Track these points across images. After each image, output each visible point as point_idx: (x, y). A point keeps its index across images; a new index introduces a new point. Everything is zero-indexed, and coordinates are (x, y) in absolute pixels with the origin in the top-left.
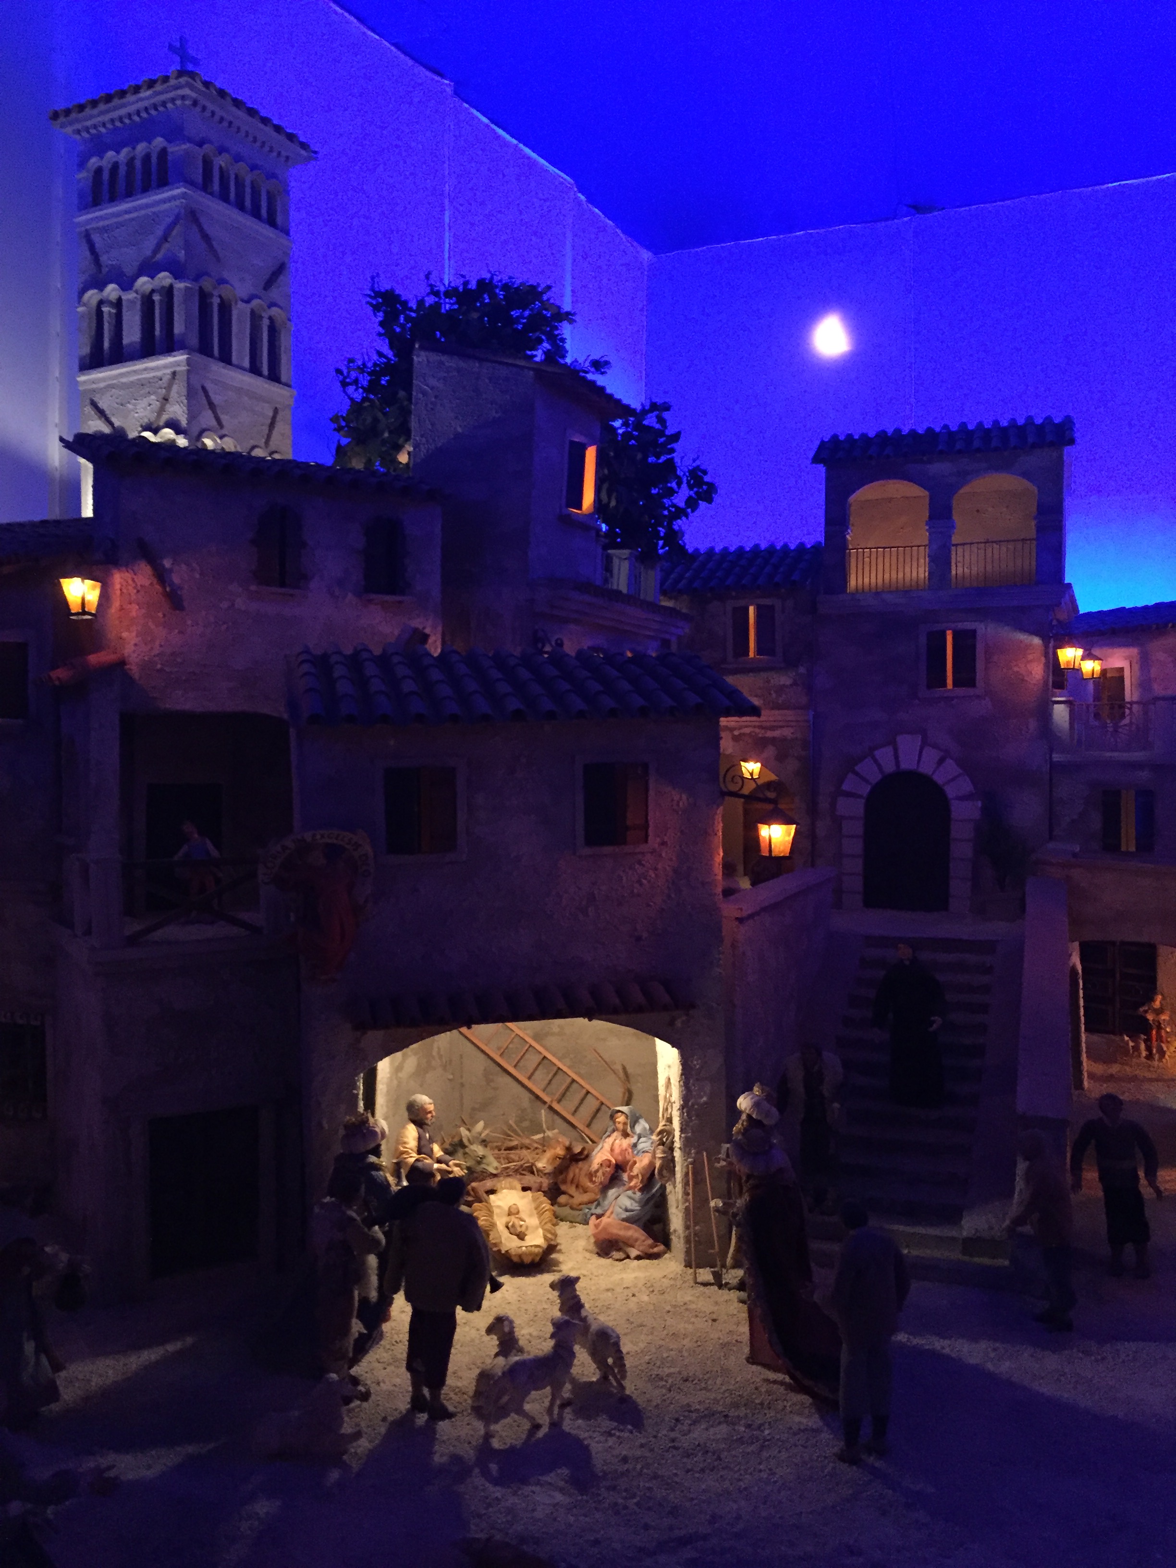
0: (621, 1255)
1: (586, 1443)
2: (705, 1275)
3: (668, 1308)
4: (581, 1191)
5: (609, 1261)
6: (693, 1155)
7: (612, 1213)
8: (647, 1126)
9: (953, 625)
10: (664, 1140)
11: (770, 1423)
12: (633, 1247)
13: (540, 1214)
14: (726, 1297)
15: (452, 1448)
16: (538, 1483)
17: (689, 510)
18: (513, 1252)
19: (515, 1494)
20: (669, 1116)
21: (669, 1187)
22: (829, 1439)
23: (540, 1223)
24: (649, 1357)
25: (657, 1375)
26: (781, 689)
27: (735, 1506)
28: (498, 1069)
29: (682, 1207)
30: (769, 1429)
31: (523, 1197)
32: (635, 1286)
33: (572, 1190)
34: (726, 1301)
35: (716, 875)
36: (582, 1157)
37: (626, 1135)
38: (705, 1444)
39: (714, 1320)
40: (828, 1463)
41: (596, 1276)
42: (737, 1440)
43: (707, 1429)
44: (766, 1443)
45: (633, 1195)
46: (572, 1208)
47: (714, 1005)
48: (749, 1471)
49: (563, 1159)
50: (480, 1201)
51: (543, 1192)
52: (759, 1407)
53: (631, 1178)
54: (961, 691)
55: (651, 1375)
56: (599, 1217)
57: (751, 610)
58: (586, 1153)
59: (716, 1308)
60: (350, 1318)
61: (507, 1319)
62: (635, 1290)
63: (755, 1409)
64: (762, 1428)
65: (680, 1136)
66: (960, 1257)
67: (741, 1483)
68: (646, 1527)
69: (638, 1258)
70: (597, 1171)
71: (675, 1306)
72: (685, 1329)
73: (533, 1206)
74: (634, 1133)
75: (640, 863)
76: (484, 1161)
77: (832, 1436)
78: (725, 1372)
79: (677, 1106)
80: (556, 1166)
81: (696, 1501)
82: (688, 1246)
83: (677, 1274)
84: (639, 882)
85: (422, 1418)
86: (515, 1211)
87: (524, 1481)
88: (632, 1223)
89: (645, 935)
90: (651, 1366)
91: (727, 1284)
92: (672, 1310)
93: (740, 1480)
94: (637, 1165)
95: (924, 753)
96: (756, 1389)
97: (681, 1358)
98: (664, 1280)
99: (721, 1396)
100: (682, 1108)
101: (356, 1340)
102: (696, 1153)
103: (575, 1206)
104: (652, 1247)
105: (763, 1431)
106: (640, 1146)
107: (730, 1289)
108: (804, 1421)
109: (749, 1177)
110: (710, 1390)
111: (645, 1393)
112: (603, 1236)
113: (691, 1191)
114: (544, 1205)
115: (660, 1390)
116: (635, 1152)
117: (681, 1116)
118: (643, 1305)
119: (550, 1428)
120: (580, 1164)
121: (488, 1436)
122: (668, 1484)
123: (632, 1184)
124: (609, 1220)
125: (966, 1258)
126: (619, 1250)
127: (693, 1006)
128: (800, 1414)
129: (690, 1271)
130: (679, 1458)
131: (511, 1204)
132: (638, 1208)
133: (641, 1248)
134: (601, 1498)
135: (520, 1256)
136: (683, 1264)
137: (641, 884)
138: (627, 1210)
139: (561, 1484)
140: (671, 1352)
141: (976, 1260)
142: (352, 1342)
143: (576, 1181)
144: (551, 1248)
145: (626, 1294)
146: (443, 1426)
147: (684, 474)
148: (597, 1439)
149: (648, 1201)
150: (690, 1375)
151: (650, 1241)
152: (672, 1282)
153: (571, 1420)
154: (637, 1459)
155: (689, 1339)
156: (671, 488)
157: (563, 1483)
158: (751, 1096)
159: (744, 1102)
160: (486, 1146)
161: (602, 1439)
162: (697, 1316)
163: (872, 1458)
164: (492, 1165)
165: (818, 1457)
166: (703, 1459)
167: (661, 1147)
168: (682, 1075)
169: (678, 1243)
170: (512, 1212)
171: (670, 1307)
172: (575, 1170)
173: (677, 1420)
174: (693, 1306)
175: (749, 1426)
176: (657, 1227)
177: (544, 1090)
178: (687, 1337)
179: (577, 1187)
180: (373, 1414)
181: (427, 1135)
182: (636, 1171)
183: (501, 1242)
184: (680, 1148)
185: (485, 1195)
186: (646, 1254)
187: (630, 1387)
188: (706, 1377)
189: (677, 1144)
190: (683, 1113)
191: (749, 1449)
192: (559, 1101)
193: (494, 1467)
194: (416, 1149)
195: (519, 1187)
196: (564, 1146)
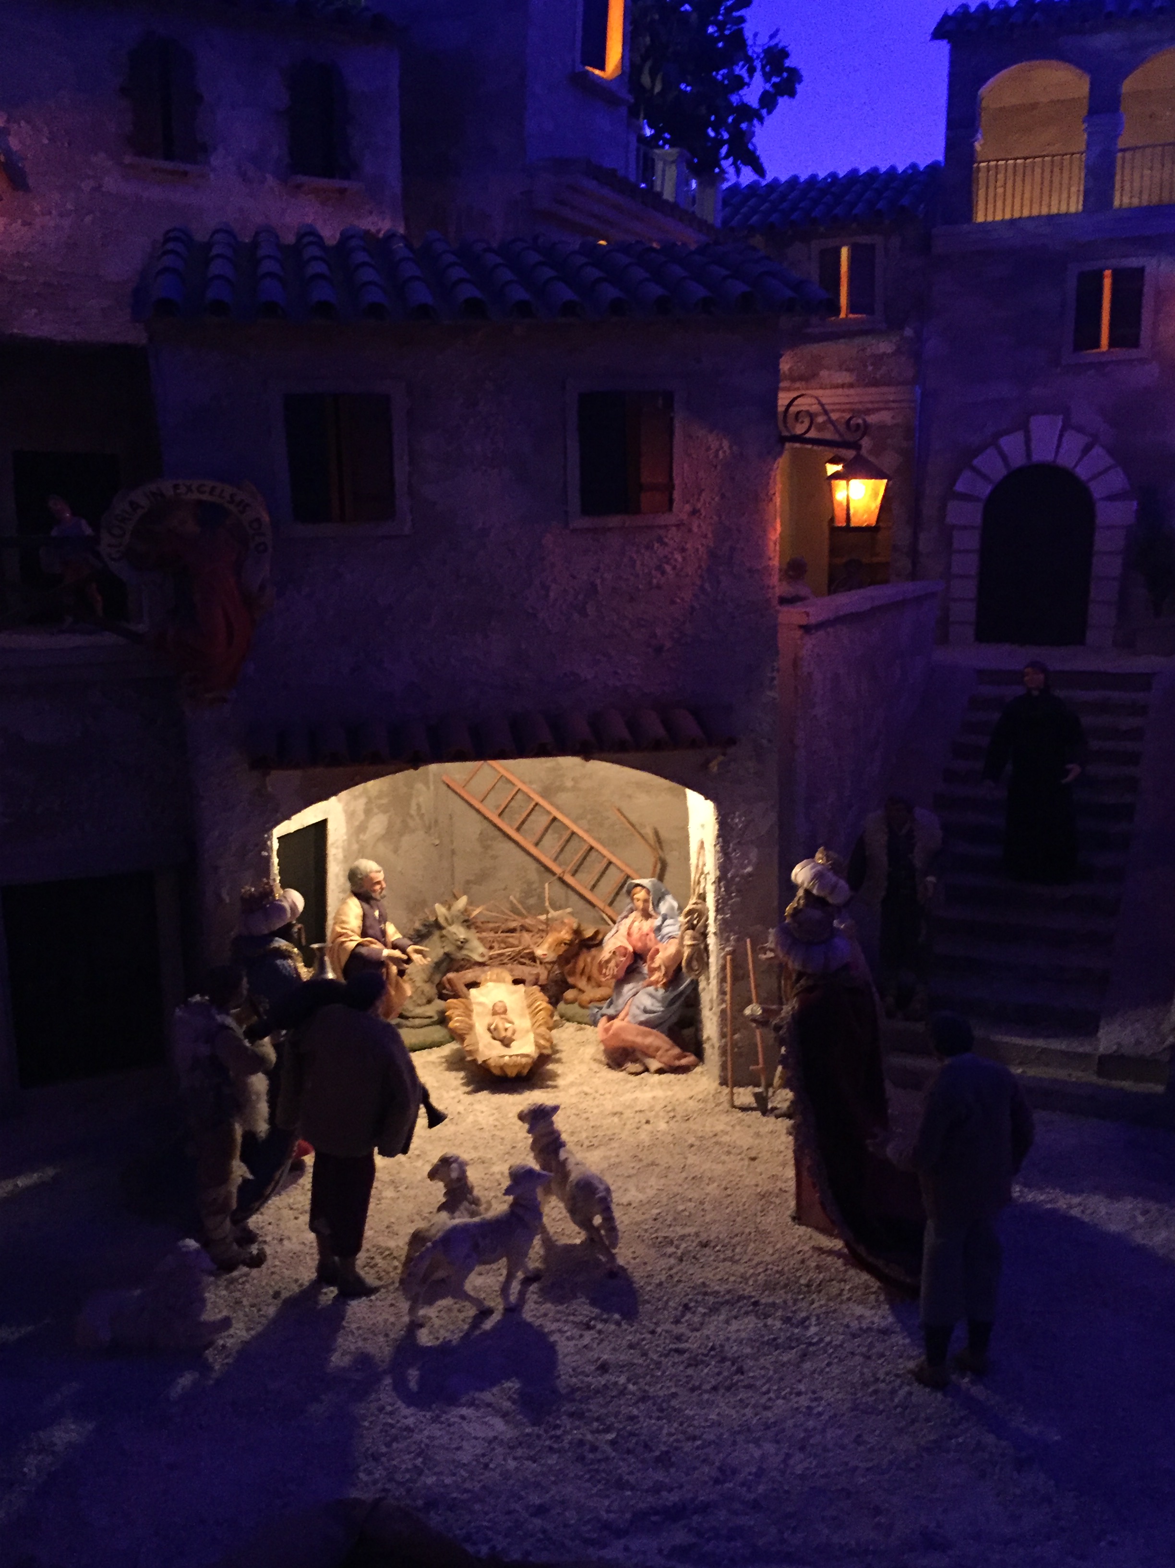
0: (637, 1067)
1: (552, 1339)
2: (745, 1096)
3: (691, 1140)
4: (594, 984)
5: (622, 1075)
6: (732, 943)
7: (627, 1015)
8: (676, 905)
9: (1114, 262)
10: (695, 922)
11: (818, 1317)
12: (654, 1057)
13: (534, 1014)
14: (770, 1127)
15: (360, 1344)
16: (472, 1404)
17: (764, 112)
18: (492, 1063)
19: (436, 1419)
20: (701, 891)
21: (702, 985)
22: (904, 1345)
23: (533, 1025)
24: (658, 1211)
25: (665, 1238)
26: (878, 360)
27: (757, 1453)
28: (497, 833)
29: (717, 1009)
30: (815, 1325)
31: (515, 992)
32: (651, 1109)
33: (582, 983)
34: (772, 1132)
35: (770, 559)
36: (594, 943)
37: (647, 915)
38: (722, 1346)
39: (753, 1159)
40: (900, 1387)
41: (601, 1095)
42: (768, 1343)
43: (727, 1322)
44: (811, 1349)
45: (654, 992)
46: (582, 1006)
47: (764, 741)
48: (783, 1393)
49: (570, 944)
50: (456, 996)
51: (540, 986)
52: (805, 1289)
53: (652, 971)
54: (1121, 353)
55: (657, 1238)
56: (611, 1018)
57: (844, 252)
58: (600, 937)
59: (757, 1142)
60: (229, 1157)
61: (456, 1159)
62: (650, 1115)
63: (799, 1293)
64: (807, 1323)
65: (716, 917)
66: (1094, 1079)
67: (769, 1414)
68: (620, 1484)
69: (660, 1071)
70: (608, 961)
71: (701, 1138)
72: (712, 1171)
73: (525, 1003)
74: (659, 913)
75: (660, 540)
76: (467, 946)
77: (907, 1341)
78: (762, 1234)
79: (712, 878)
80: (561, 953)
81: (699, 1443)
82: (724, 1058)
83: (709, 1094)
84: (660, 569)
85: (331, 1292)
86: (502, 1010)
87: (453, 1401)
88: (653, 1028)
89: (668, 644)
90: (658, 1225)
91: (774, 1109)
92: (697, 1143)
93: (766, 1408)
94: (660, 955)
95: (1064, 439)
96: (803, 1261)
97: (703, 1213)
98: (691, 1102)
99: (752, 1271)
100: (719, 880)
101: (241, 1189)
102: (737, 940)
103: (584, 1003)
104: (679, 1057)
105: (807, 1328)
106: (665, 930)
107: (777, 1117)
108: (868, 1313)
109: (800, 975)
110: (736, 1262)
111: (645, 1264)
112: (615, 1043)
113: (728, 989)
114: (538, 1003)
115: (666, 1260)
116: (659, 938)
117: (717, 891)
118: (659, 1135)
119: (504, 1315)
120: (594, 951)
121: (415, 1326)
122: (661, 1410)
123: (653, 978)
124: (624, 1023)
125: (1102, 1081)
126: (635, 1061)
127: (732, 741)
128: (860, 1302)
129: (726, 1090)
130: (681, 1368)
131: (496, 1000)
132: (662, 1009)
133: (665, 1059)
134: (559, 1432)
135: (502, 1068)
136: (718, 1082)
137: (663, 573)
138: (646, 1011)
139: (507, 1405)
140: (689, 1204)
141: (1117, 1084)
142: (234, 1190)
143: (587, 970)
144: (543, 1059)
145: (637, 1120)
146: (357, 1308)
147: (758, 57)
148: (569, 1334)
149: (672, 1002)
150: (712, 1238)
151: (677, 1051)
152: (702, 1105)
153: (536, 1303)
154: (621, 1367)
155: (715, 1184)
156: (740, 78)
157: (509, 1404)
158: (812, 864)
159: (801, 874)
160: (469, 927)
161: (576, 1332)
162: (729, 1153)
163: (966, 1380)
164: (477, 951)
165: (887, 1374)
166: (717, 1370)
167: (690, 932)
168: (718, 836)
169: (712, 1053)
170: (499, 1011)
171: (694, 1139)
172: (585, 959)
173: (686, 1307)
174: (725, 1139)
175: (787, 1320)
176: (687, 1032)
177: (555, 860)
178: (714, 1182)
179: (589, 979)
180: (263, 1287)
181: (377, 913)
182: (658, 961)
183: (477, 1050)
184: (715, 934)
185: (465, 989)
186: (670, 1066)
187: (624, 1255)
188: (734, 1241)
189: (712, 928)
190: (720, 888)
191: (785, 1358)
192: (574, 873)
193: (413, 1374)
194: (359, 931)
195: (509, 978)
196: (571, 928)
